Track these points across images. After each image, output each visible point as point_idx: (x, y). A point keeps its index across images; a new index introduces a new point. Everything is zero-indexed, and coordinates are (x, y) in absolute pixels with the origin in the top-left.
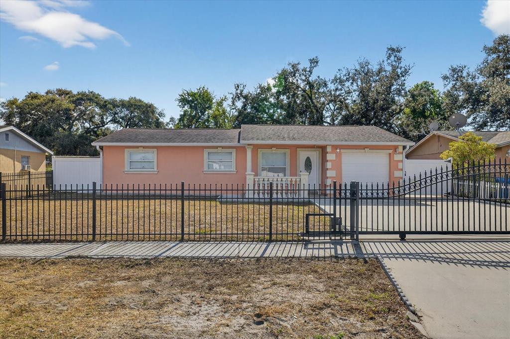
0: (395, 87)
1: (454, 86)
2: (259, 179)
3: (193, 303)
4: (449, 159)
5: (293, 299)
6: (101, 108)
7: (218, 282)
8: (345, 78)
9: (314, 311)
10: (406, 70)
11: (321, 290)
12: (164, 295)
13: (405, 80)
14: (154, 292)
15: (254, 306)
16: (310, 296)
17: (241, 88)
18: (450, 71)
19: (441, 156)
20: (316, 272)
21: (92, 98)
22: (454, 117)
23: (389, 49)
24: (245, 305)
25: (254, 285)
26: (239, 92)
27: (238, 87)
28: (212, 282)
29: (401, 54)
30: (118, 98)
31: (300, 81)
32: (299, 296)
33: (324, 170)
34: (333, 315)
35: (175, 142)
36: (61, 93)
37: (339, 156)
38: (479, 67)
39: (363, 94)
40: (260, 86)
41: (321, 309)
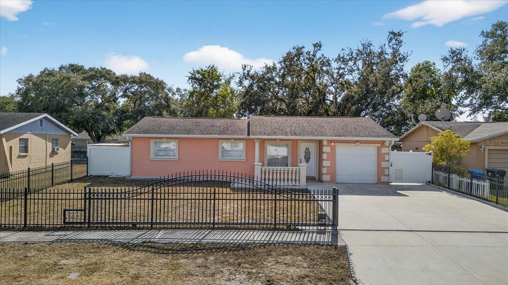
0: (394, 71)
1: (453, 68)
2: (266, 168)
3: (231, 273)
4: (430, 152)
5: (288, 272)
6: (112, 84)
7: (243, 260)
8: (348, 58)
9: (300, 279)
10: (404, 57)
11: (305, 267)
12: (213, 268)
13: (403, 66)
14: (206, 267)
15: (266, 276)
16: (298, 270)
17: (248, 68)
18: (450, 54)
19: (423, 148)
20: (304, 255)
21: (105, 74)
22: (439, 111)
23: (391, 33)
24: (260, 275)
25: (265, 263)
27: (245, 67)
28: (240, 260)
29: (401, 38)
32: (292, 270)
33: (320, 160)
34: (310, 281)
35: (194, 134)
36: (75, 69)
37: (333, 149)
38: (479, 49)
40: (266, 66)
41: (304, 278)
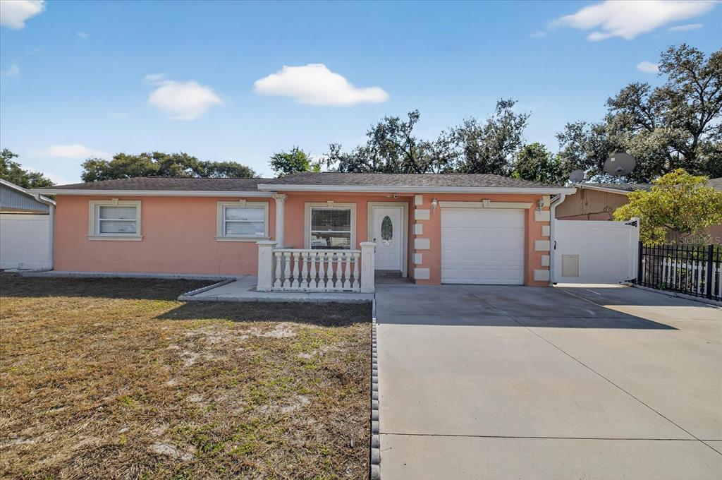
0: (508, 141)
1: (572, 145)
8: (450, 140)
10: (521, 119)
13: (519, 133)
17: (336, 148)
18: (567, 129)
22: (613, 160)
23: (499, 104)
26: (334, 153)
27: (334, 147)
29: (512, 109)
30: (212, 162)
31: (399, 139)
33: (411, 237)
37: (435, 213)
39: (470, 152)
40: (358, 147)
